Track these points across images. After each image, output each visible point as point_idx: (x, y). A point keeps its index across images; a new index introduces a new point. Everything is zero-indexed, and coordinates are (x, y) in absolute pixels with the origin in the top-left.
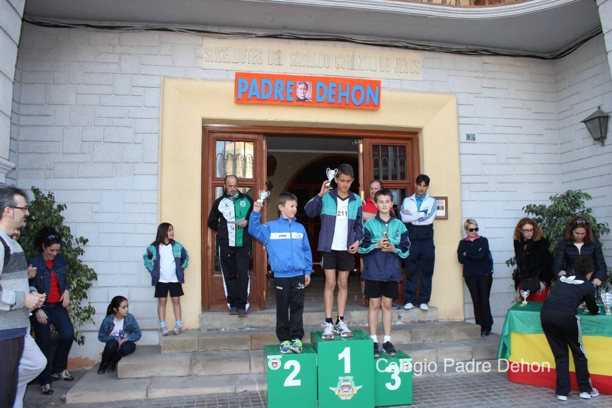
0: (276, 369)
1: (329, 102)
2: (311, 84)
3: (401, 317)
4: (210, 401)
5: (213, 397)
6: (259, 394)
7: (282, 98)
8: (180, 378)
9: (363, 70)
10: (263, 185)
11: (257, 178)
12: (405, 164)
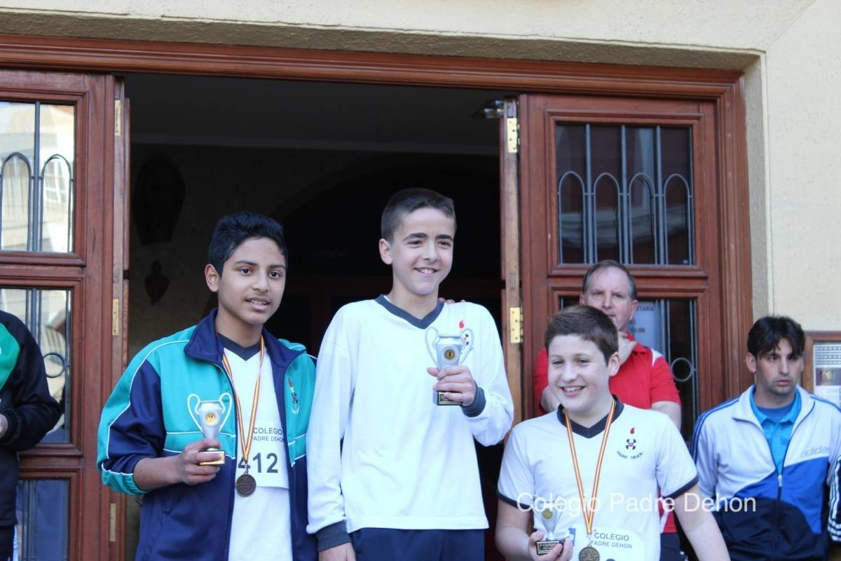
10: (113, 282)
11: (89, 255)
12: (686, 199)
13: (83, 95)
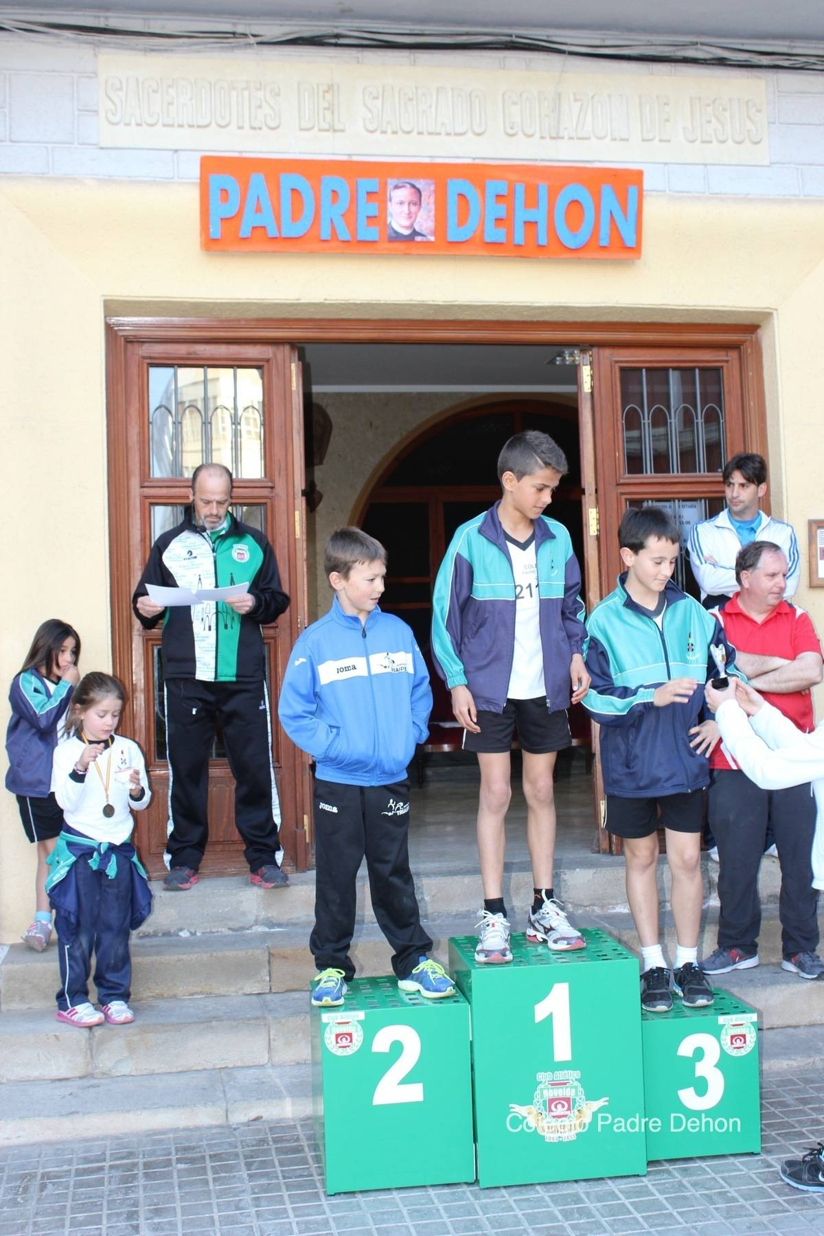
0: (349, 1052)
1: (487, 239)
2: (432, 188)
4: (153, 1153)
5: (161, 1141)
6: (299, 1128)
7: (344, 234)
8: (58, 1084)
9: (589, 139)
10: (294, 498)
11: (277, 478)
12: (719, 422)
13: (268, 361)
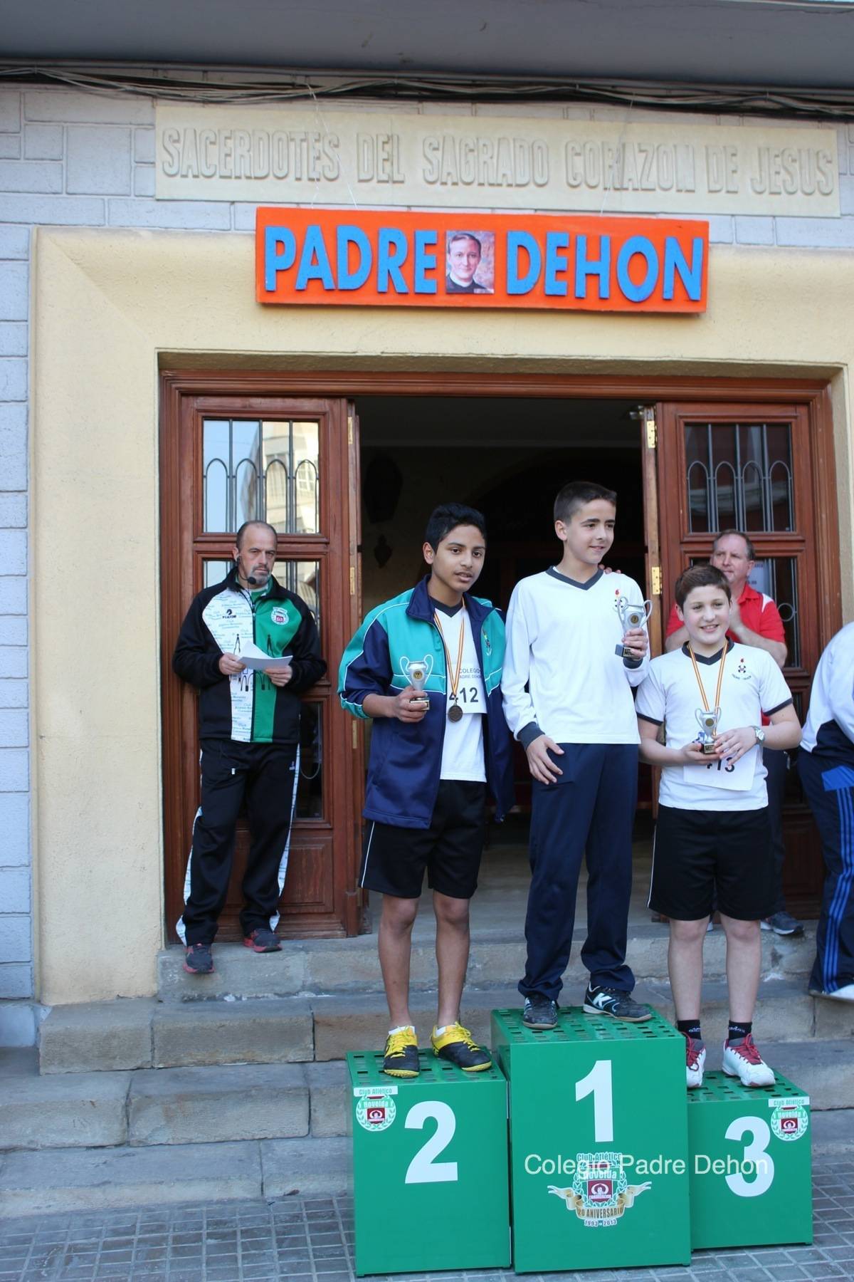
0: (382, 1127)
1: (548, 292)
2: (492, 239)
3: (781, 957)
4: (184, 1227)
5: (192, 1214)
6: (336, 1205)
7: (401, 286)
8: (94, 1151)
9: (654, 190)
10: (349, 554)
11: (332, 534)
12: (787, 480)
13: (324, 414)
